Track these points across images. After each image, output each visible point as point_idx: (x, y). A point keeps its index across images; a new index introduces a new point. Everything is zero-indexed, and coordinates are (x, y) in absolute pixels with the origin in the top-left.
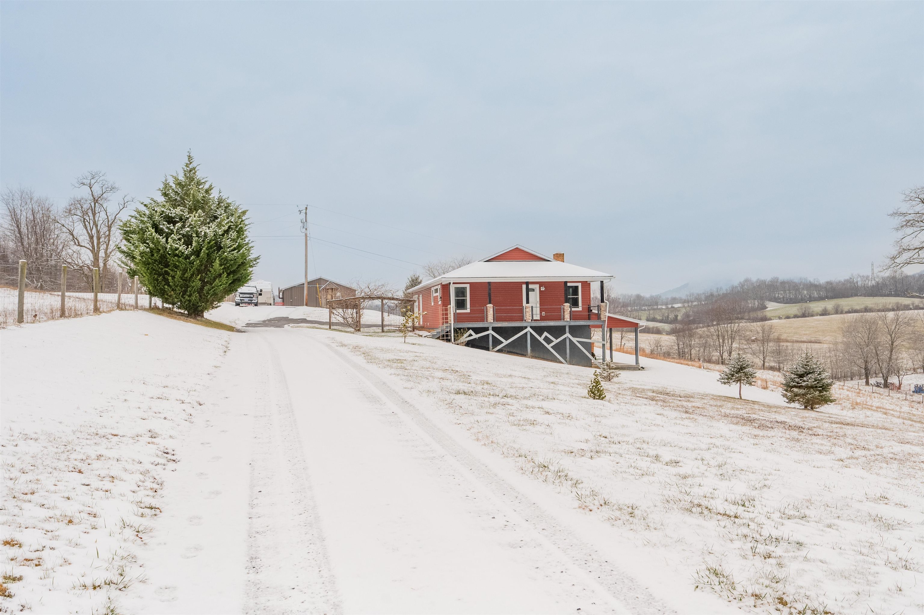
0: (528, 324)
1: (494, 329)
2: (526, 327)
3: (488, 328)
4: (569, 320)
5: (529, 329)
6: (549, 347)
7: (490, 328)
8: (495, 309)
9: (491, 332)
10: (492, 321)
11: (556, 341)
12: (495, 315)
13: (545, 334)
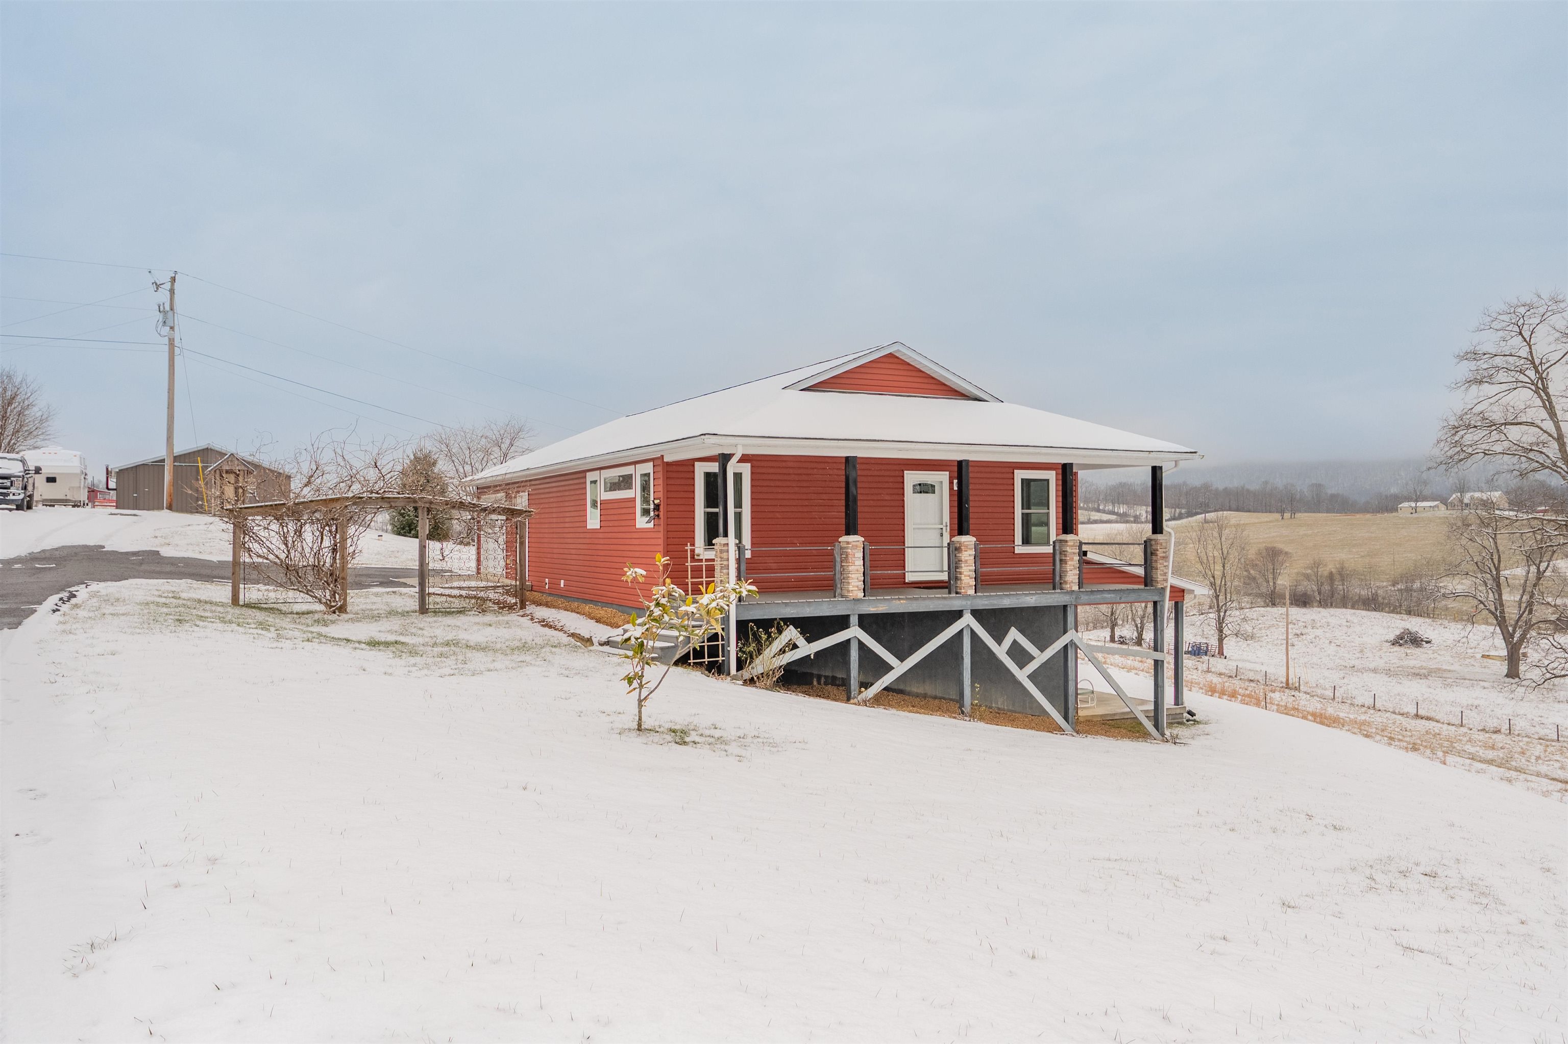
0: (964, 603)
1: (868, 622)
2: (958, 614)
3: (847, 617)
4: (1076, 588)
5: (968, 620)
6: (1022, 675)
7: (854, 620)
8: (867, 552)
9: (854, 632)
10: (861, 595)
11: (1040, 658)
12: (868, 572)
13: (1014, 634)
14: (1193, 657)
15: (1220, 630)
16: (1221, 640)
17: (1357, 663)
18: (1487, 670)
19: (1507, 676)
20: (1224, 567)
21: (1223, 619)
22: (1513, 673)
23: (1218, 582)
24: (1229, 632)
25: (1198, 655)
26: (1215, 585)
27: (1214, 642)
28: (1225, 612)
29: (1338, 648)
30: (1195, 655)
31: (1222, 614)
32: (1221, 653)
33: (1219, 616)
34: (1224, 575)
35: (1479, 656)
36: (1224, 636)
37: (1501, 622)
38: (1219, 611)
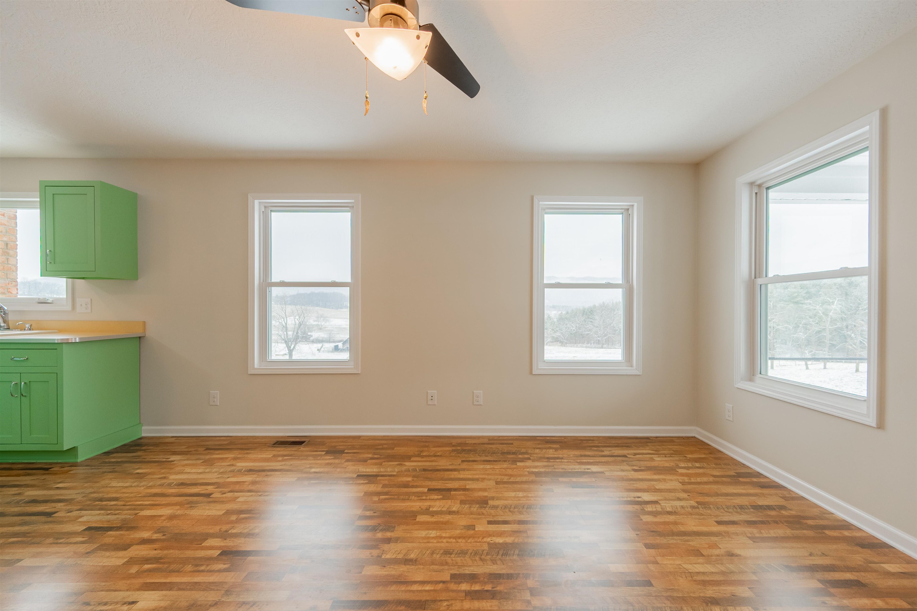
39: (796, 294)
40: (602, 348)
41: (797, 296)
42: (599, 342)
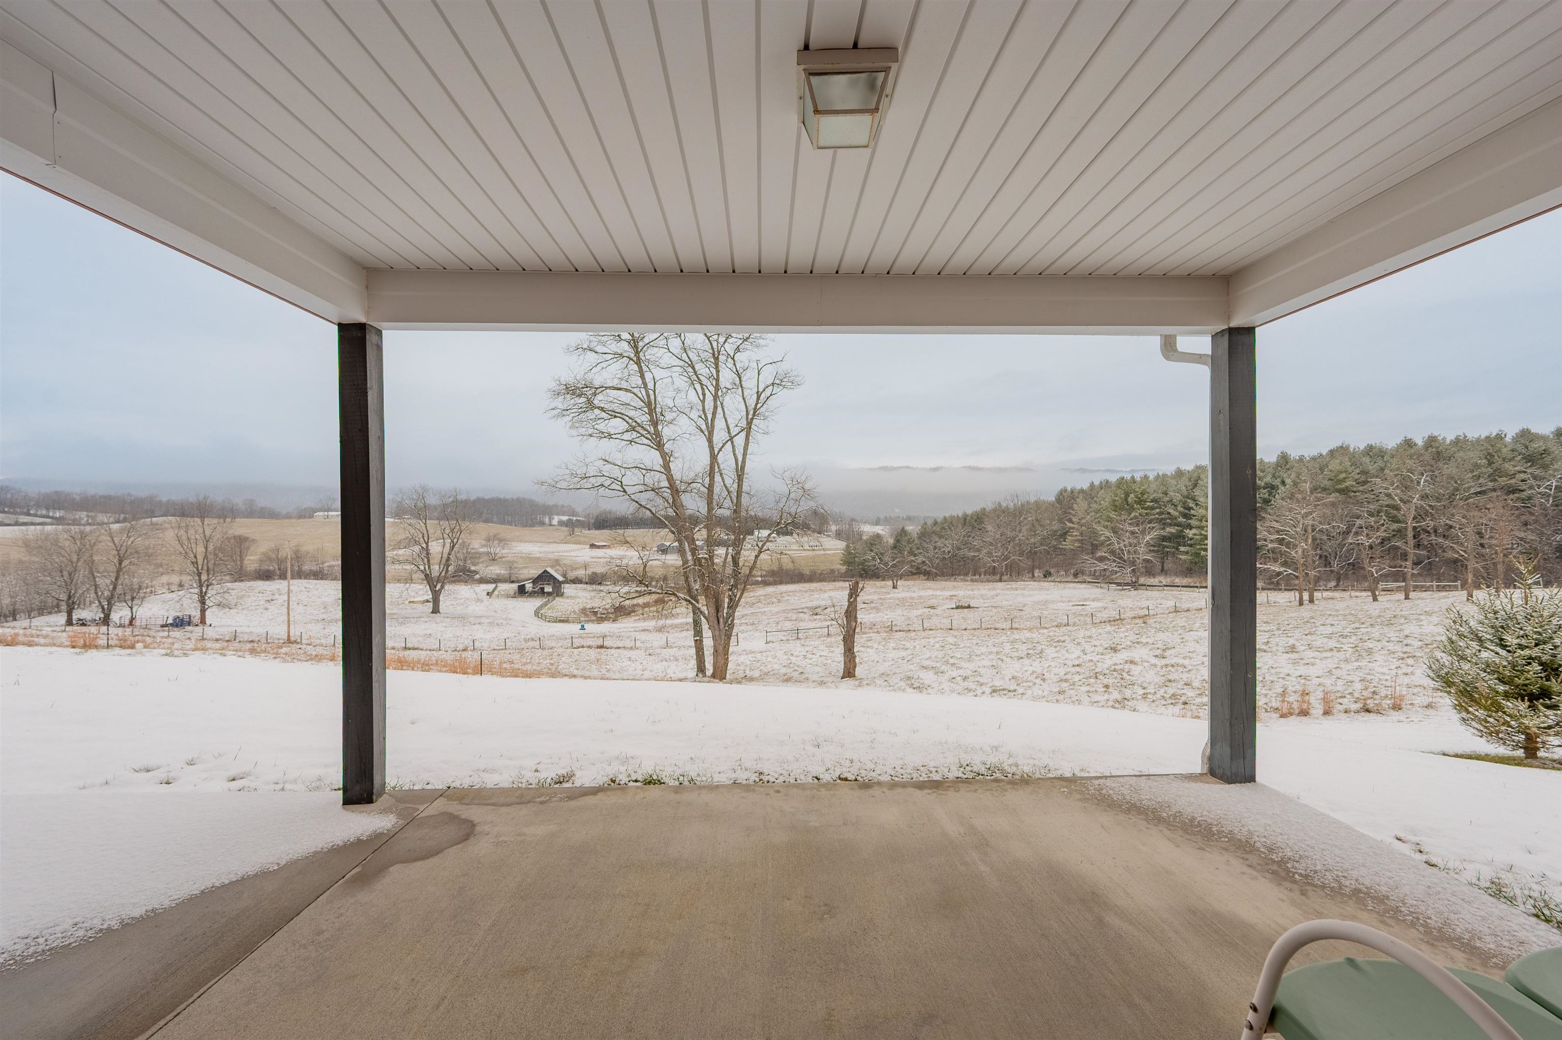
14: (175, 629)
15: (203, 602)
16: (203, 611)
17: (324, 616)
18: (416, 611)
19: (433, 612)
20: (206, 548)
21: (206, 592)
22: (436, 610)
23: (200, 562)
24: (212, 604)
25: (181, 626)
26: (197, 563)
27: (196, 614)
28: (208, 586)
29: (305, 607)
30: (177, 626)
31: (204, 590)
32: (203, 621)
33: (201, 591)
34: (206, 557)
35: (407, 602)
36: (206, 607)
37: (428, 578)
38: (201, 586)
39: (1344, 475)
40: (1000, 580)
41: (1345, 478)
42: (993, 571)
